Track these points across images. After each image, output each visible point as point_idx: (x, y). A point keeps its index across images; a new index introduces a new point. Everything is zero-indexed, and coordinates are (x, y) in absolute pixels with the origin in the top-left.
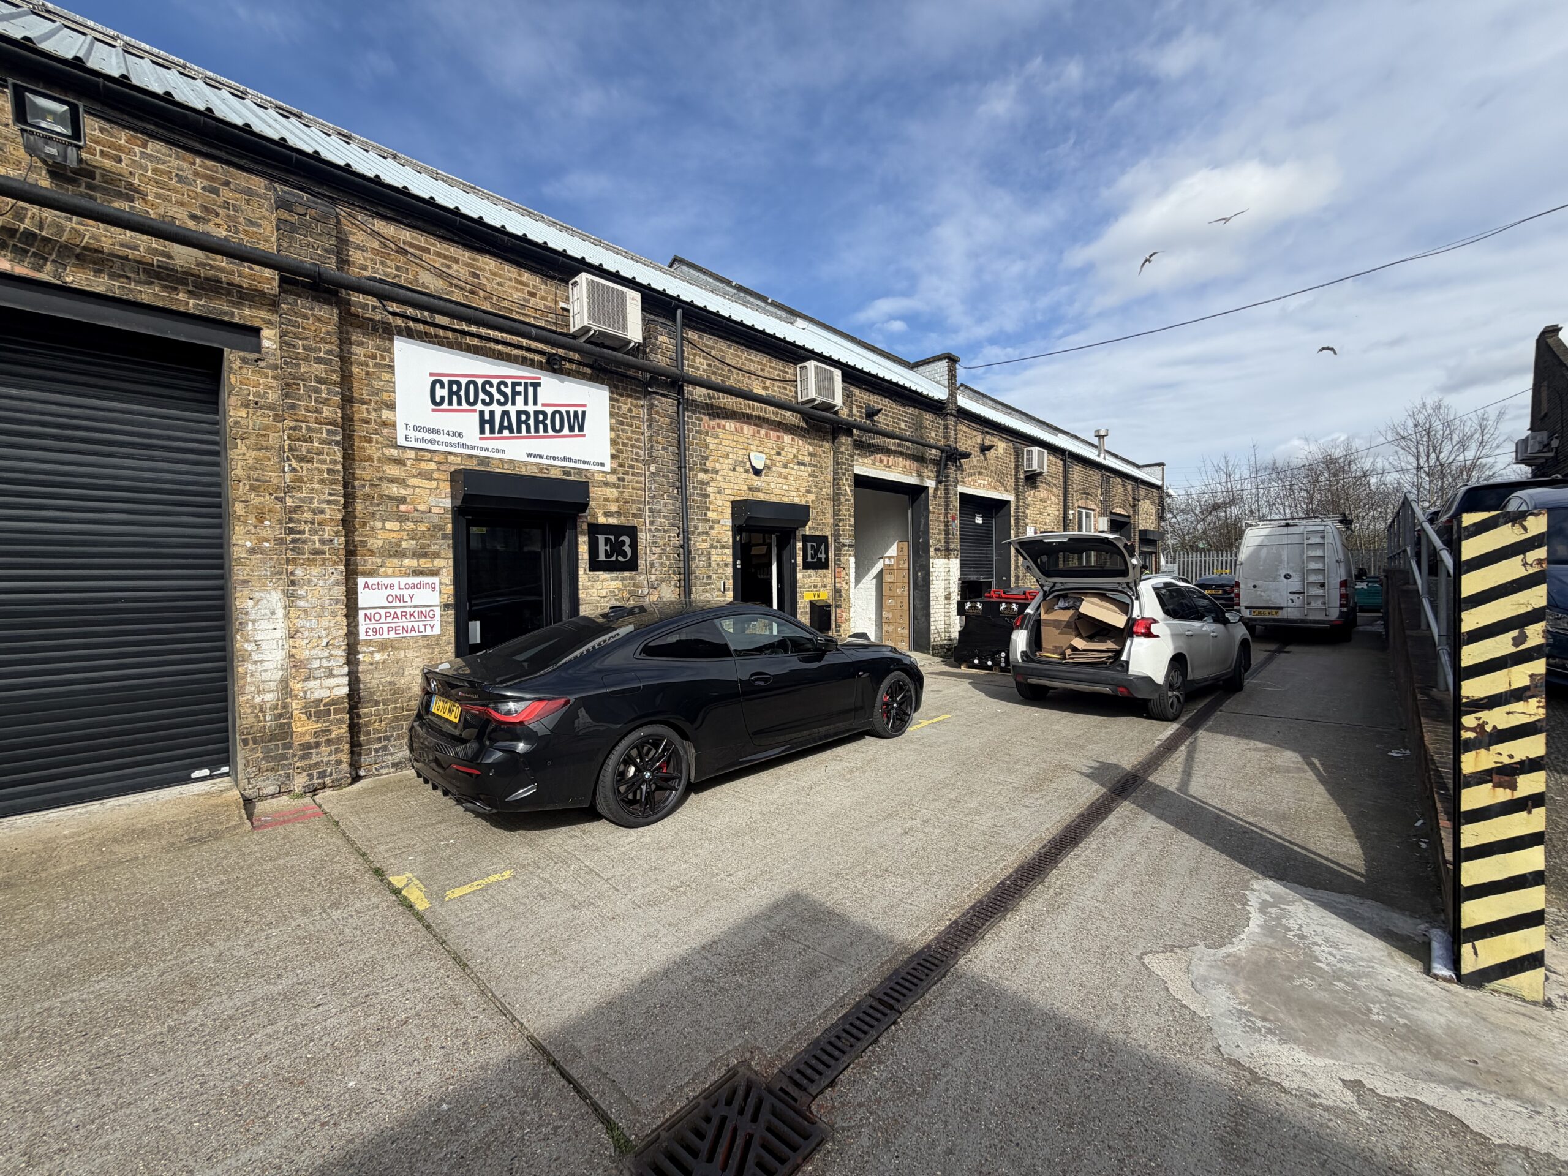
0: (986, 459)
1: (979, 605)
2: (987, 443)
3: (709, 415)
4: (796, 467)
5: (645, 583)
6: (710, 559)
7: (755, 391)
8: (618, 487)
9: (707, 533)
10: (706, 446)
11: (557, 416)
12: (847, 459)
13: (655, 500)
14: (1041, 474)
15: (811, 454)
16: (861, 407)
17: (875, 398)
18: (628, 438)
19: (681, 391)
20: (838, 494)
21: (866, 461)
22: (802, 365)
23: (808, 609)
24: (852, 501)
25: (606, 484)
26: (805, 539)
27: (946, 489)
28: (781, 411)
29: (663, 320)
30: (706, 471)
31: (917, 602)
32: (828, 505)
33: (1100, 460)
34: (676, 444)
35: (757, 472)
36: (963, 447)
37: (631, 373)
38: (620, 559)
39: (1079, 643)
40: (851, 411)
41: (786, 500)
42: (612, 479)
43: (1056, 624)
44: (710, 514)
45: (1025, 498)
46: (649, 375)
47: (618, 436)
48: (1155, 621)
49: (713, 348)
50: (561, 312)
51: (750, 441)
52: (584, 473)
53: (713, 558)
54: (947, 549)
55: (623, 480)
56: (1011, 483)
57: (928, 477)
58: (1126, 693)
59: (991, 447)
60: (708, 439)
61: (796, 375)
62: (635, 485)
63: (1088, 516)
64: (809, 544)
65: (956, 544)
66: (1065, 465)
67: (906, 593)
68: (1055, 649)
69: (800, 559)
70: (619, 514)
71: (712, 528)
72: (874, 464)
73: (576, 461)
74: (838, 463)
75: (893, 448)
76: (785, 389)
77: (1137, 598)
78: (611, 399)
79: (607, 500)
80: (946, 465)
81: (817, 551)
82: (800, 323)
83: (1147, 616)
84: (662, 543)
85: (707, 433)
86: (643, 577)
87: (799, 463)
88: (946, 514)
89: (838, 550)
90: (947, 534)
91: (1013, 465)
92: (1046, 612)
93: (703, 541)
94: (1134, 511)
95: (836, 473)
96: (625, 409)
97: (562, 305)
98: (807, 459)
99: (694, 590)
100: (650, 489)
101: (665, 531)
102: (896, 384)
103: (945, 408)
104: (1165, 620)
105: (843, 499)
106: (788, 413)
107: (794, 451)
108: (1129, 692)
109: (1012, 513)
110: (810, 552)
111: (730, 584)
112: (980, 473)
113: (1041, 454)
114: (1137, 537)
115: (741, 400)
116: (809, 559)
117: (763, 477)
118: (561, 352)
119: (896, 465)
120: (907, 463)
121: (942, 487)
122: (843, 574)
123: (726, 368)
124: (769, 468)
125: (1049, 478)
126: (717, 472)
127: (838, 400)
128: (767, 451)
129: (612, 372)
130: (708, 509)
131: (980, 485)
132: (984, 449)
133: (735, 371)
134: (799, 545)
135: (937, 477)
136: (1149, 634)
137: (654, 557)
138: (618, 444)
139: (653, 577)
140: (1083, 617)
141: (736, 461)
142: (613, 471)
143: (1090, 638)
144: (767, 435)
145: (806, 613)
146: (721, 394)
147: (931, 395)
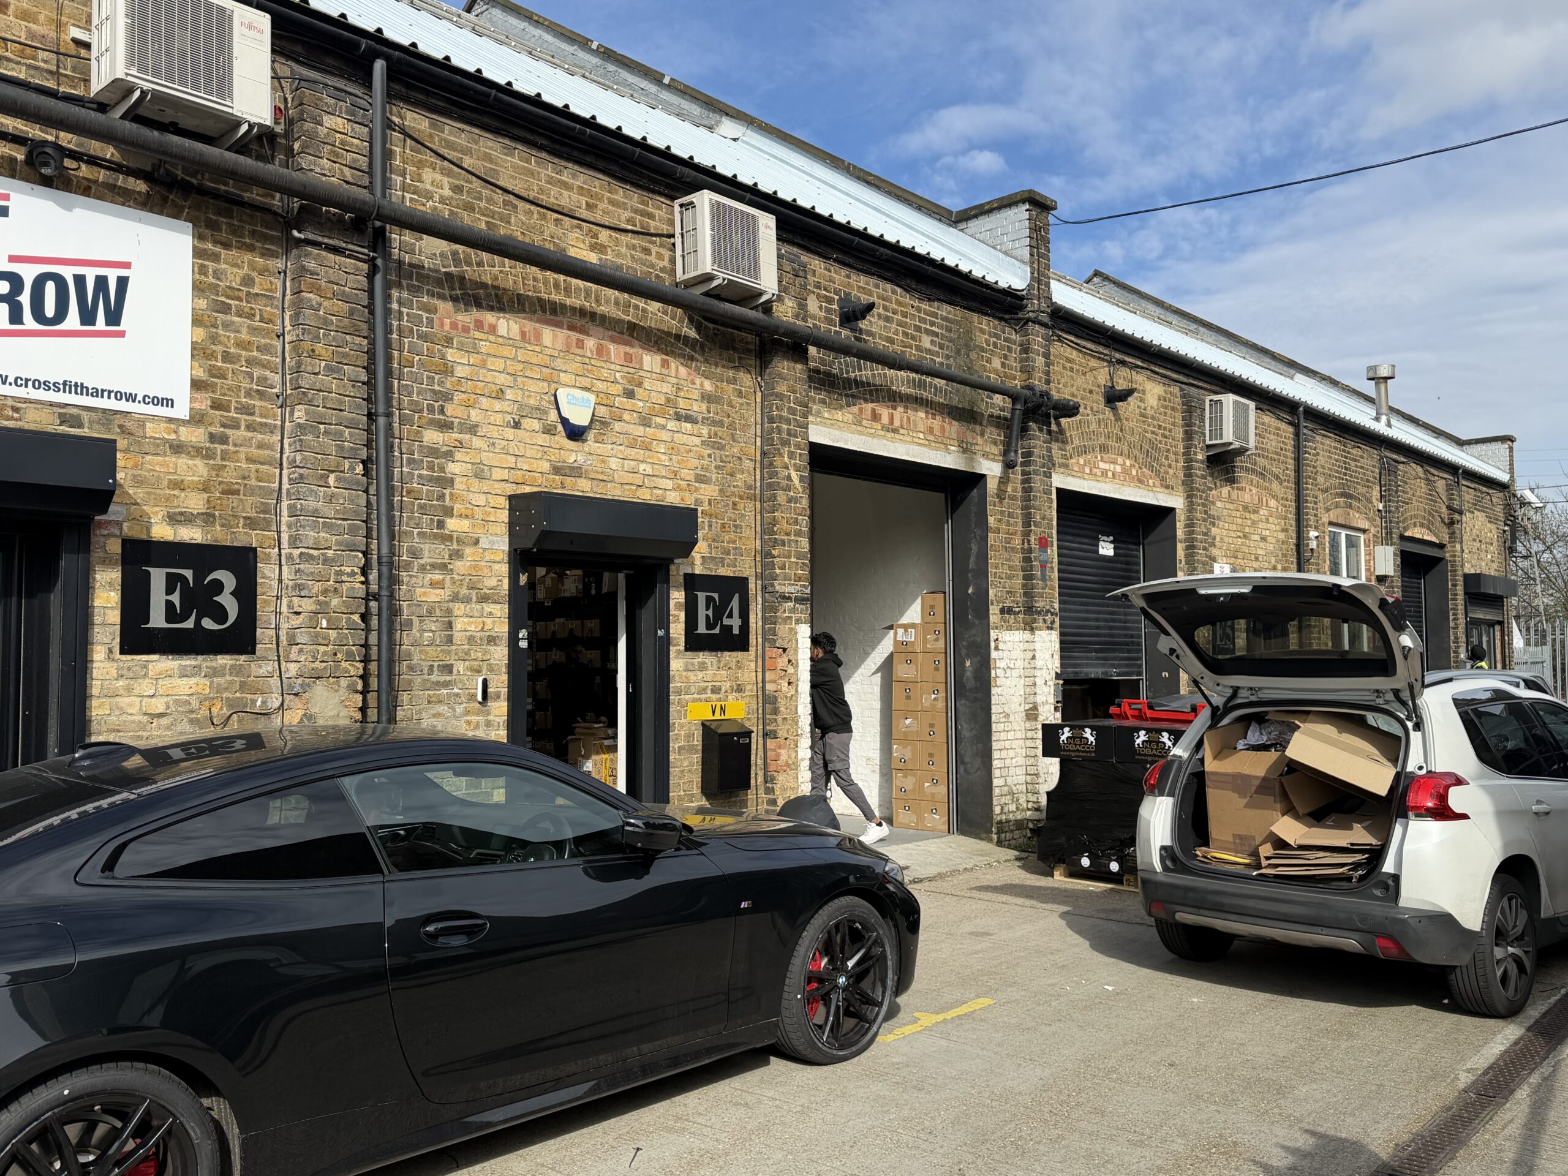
0: (1118, 418)
1: (1088, 733)
2: (1121, 385)
3: (455, 299)
4: (671, 425)
5: (275, 681)
6: (450, 625)
7: (572, 252)
8: (209, 455)
9: (444, 567)
10: (447, 370)
11: (50, 288)
12: (792, 411)
13: (303, 487)
14: (1242, 451)
15: (707, 398)
16: (830, 300)
17: (862, 280)
18: (239, 344)
19: (379, 241)
20: (771, 486)
21: (839, 415)
22: (685, 200)
23: (697, 742)
24: (805, 503)
25: (177, 448)
26: (692, 583)
27: (1027, 481)
28: (635, 301)
29: (340, 83)
30: (445, 426)
31: (964, 726)
32: (749, 511)
33: (1380, 428)
34: (363, 360)
35: (575, 433)
36: (1060, 391)
37: (254, 195)
38: (208, 624)
39: (1290, 830)
40: (802, 306)
41: (645, 496)
42: (195, 436)
43: (1237, 782)
44: (453, 524)
45: (1207, 503)
46: (296, 203)
47: (214, 339)
48: (1459, 781)
49: (468, 152)
50: (72, 49)
51: (559, 364)
52: (118, 420)
53: (459, 625)
54: (1029, 610)
55: (224, 440)
56: (1176, 471)
57: (986, 455)
58: (1393, 952)
59: (1130, 392)
60: (451, 354)
61: (672, 223)
62: (255, 452)
63: (1352, 544)
64: (702, 596)
65: (1050, 596)
66: (1297, 435)
67: (941, 705)
68: (1241, 843)
69: (677, 629)
70: (208, 518)
71: (457, 555)
72: (858, 423)
73: (97, 393)
74: (771, 420)
75: (904, 390)
76: (647, 251)
77: (1418, 727)
78: (198, 253)
79: (178, 485)
80: (1024, 430)
81: (720, 610)
82: (729, 127)
83: (1440, 767)
84: (317, 587)
85: (449, 341)
86: (269, 667)
87: (678, 417)
88: (1026, 534)
89: (770, 609)
90: (1028, 577)
91: (1179, 433)
92: (1217, 756)
93: (433, 584)
94: (1452, 534)
95: (767, 439)
96: (233, 276)
97: (76, 33)
98: (699, 408)
99: (404, 697)
100: (293, 464)
101: (326, 561)
102: (910, 253)
103: (1022, 308)
104: (1480, 777)
105: (781, 497)
106: (654, 306)
107: (667, 388)
108: (1401, 949)
109: (1180, 533)
110: (703, 613)
111: (500, 683)
112: (1104, 449)
113: (1240, 413)
114: (1460, 590)
115: (534, 270)
116: (702, 629)
117: (591, 443)
118: (67, 139)
119: (909, 426)
120: (937, 423)
121: (1017, 475)
122: (782, 662)
123: (499, 197)
124: (605, 424)
125: (1262, 461)
126: (473, 429)
127: (768, 281)
128: (600, 386)
129: (202, 191)
130: (449, 512)
131: (1104, 473)
132: (1114, 397)
133: (521, 204)
134: (677, 596)
135: (1005, 453)
136: (1443, 813)
137: (296, 621)
138: (212, 355)
139: (292, 669)
140: (1294, 768)
141: (521, 407)
142: (197, 419)
143: (1317, 817)
144: (600, 351)
145: (691, 749)
146: (485, 256)
147: (991, 278)
